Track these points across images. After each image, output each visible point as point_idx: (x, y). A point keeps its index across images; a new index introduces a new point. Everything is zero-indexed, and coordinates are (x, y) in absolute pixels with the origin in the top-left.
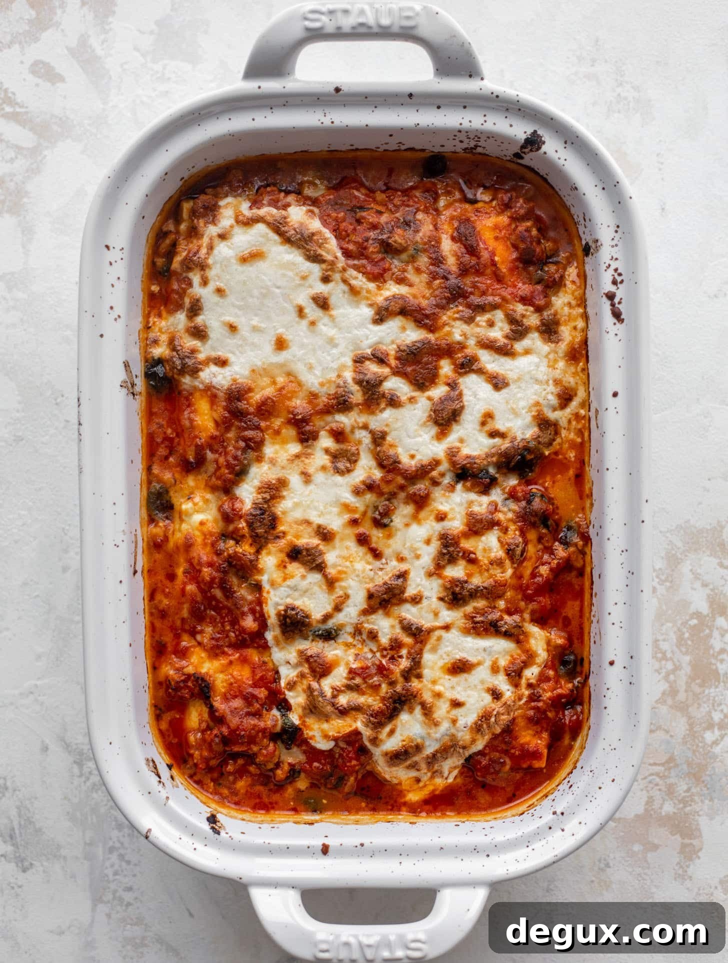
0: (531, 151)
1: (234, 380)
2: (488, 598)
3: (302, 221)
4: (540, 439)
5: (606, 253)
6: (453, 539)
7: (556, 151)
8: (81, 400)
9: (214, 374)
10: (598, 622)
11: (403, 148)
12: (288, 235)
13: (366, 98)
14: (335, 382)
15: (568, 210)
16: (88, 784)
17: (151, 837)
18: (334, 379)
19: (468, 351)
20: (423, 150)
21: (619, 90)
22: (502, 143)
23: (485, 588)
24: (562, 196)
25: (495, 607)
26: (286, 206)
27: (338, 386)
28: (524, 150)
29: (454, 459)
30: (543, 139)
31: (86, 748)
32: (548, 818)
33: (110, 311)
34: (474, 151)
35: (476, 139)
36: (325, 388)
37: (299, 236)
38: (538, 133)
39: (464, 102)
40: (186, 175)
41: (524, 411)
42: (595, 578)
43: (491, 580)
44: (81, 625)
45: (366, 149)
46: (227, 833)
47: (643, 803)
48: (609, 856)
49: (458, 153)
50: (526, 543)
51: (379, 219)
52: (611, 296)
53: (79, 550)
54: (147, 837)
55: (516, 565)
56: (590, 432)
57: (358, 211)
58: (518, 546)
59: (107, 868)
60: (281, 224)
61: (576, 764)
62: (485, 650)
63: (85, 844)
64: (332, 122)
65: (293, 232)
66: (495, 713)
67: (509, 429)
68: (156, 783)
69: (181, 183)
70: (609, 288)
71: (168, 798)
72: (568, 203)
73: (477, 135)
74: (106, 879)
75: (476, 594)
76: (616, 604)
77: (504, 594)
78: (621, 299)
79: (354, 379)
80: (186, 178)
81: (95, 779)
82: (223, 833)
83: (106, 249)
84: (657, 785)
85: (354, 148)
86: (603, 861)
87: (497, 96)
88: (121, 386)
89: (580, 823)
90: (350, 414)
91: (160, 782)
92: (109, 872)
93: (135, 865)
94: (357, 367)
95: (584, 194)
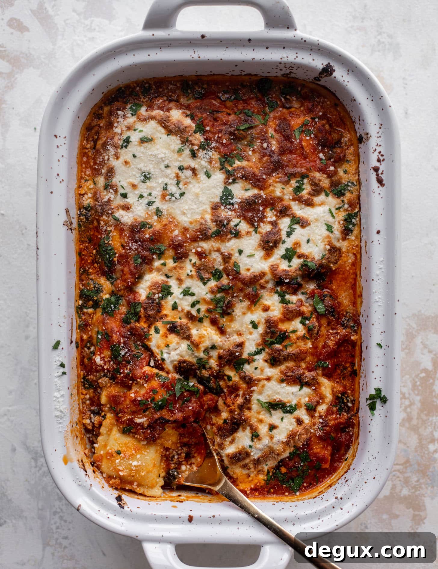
0: (326, 76)
1: (135, 219)
2: (295, 361)
3: (179, 119)
4: (330, 259)
5: (373, 142)
6: (274, 323)
7: (342, 76)
8: (38, 233)
9: (122, 216)
10: (365, 377)
11: (243, 73)
12: (170, 128)
13: (221, 41)
14: (199, 221)
15: (348, 114)
16: (41, 472)
17: (81, 509)
18: (198, 220)
19: (285, 203)
20: (256, 75)
21: (379, 37)
22: (307, 71)
23: (294, 354)
24: (345, 105)
25: (300, 367)
26: (169, 110)
27: (201, 224)
28: (321, 76)
29: (275, 272)
30: (334, 68)
31: (39, 449)
32: (332, 501)
33: (57, 177)
34: (289, 76)
35: (291, 68)
36: (193, 225)
37: (177, 129)
38: (331, 64)
39: (284, 44)
40: (105, 90)
41: (319, 242)
42: (364, 348)
43: (298, 349)
44: (37, 373)
45: (220, 74)
46: (128, 508)
47: (389, 489)
48: (367, 522)
49: (278, 77)
50: (320, 326)
51: (228, 118)
52: (376, 169)
53: (36, 326)
54: (78, 510)
55: (313, 340)
56: (361, 256)
57: (215, 113)
58: (315, 328)
59: (52, 525)
60: (166, 121)
61: (349, 466)
62: (293, 394)
63: (39, 509)
64: (199, 57)
65: (173, 126)
66: (298, 433)
67: (310, 253)
68: (85, 476)
69: (102, 96)
70: (375, 164)
71: (91, 485)
72: (349, 110)
73: (292, 66)
74: (51, 531)
75: (288, 358)
76: (377, 366)
77: (306, 358)
78: (383, 171)
79: (212, 220)
80: (106, 92)
81: (45, 469)
82: (126, 508)
83: (55, 137)
84: (398, 477)
85: (212, 73)
86: (363, 525)
87: (305, 41)
88: (64, 224)
89: (353, 505)
90: (208, 242)
91: (86, 475)
92: (54, 527)
93: (70, 523)
94: (214, 212)
95: (360, 104)
